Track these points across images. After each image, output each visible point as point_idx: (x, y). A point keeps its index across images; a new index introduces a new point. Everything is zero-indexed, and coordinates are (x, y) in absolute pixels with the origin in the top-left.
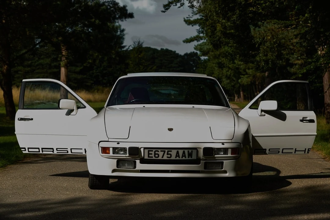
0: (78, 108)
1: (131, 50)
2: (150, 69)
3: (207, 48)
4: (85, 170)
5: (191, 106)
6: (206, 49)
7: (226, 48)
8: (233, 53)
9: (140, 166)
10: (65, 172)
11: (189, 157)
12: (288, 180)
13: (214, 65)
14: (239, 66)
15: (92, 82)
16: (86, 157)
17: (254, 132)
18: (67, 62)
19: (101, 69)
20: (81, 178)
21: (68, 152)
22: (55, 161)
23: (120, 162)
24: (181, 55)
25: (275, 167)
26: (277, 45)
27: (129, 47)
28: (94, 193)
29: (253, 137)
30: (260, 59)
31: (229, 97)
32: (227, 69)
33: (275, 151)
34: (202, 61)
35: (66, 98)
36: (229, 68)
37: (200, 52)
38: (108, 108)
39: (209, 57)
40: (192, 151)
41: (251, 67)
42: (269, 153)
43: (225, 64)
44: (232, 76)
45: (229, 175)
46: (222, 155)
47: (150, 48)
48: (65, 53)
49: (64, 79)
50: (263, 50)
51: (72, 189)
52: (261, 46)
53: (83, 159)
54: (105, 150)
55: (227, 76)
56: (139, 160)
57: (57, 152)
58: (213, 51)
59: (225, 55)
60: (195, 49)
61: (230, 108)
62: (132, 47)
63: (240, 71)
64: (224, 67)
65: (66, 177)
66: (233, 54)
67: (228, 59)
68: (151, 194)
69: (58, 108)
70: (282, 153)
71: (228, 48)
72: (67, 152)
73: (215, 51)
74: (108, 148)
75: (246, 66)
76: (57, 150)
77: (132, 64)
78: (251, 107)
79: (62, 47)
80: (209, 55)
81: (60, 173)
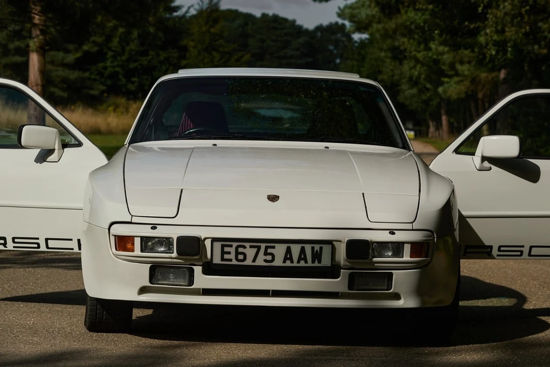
0: (65, 145)
1: (194, 17)
2: (237, 60)
3: (367, 15)
4: (79, 289)
5: (321, 145)
6: (363, 16)
7: (411, 14)
8: (426, 25)
9: (202, 280)
10: (33, 293)
11: (313, 262)
12: (544, 318)
13: (383, 54)
14: (440, 57)
15: (102, 88)
16: (80, 259)
17: (465, 207)
18: (45, 39)
19: (124, 58)
20: (70, 306)
21: (39, 247)
22: (10, 268)
23: (156, 270)
24: (307, 31)
25: (513, 288)
26: (528, 8)
27: (189, 8)
28: (96, 340)
29: (462, 218)
30: (487, 40)
31: (417, 128)
32: (412, 64)
33: (513, 251)
34: (356, 45)
35: (43, 123)
36: (417, 61)
37: (351, 24)
38: (132, 147)
39: (371, 34)
40: (321, 248)
41: (466, 59)
42: (498, 255)
43: (408, 51)
44: (422, 80)
45: (404, 303)
46: (388, 257)
47: (236, 11)
48: (39, 19)
49: (37, 80)
50: (494, 19)
51: (47, 331)
52: (489, 11)
53: (73, 262)
54: (123, 243)
55: (411, 79)
56: (201, 267)
57: (14, 247)
58: (379, 22)
59: (408, 31)
60: (339, 15)
61: (410, 150)
62: (195, 10)
63: (443, 67)
64: (405, 58)
65: (33, 304)
66: (426, 29)
67: (414, 39)
68: (227, 344)
69: (18, 145)
70: (530, 255)
71: (416, 14)
72: (36, 246)
73: (385, 20)
74: (130, 239)
75: (455, 57)
76: (14, 242)
77: (194, 47)
78: (459, 150)
79: (33, 7)
80: (370, 29)
81: (21, 294)
